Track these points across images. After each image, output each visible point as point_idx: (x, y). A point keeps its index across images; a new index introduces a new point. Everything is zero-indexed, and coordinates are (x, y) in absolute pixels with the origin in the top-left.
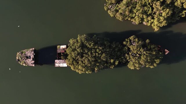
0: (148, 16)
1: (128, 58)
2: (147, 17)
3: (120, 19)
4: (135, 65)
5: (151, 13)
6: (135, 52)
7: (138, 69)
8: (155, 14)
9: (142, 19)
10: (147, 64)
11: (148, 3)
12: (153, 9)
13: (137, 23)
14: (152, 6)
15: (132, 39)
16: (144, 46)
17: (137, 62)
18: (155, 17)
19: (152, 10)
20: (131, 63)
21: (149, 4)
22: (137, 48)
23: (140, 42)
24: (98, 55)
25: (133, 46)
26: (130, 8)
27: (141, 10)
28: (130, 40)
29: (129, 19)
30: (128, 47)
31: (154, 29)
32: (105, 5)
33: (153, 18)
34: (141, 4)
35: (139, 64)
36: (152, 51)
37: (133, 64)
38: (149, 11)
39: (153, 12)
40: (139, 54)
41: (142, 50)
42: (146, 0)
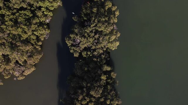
0: (35, 16)
1: (101, 51)
2: (38, 17)
3: (40, 57)
4: (112, 40)
5: (30, 10)
6: (91, 40)
7: (119, 35)
8: (33, 5)
9: (41, 24)
10: (112, 22)
11: (12, 17)
12: (22, 9)
13: (48, 31)
14: (18, 10)
15: (71, 42)
16: (83, 25)
17: (107, 37)
18: (38, 5)
19: (26, 9)
20: (109, 45)
21: (13, 14)
22: (85, 37)
23: (76, 31)
25: (81, 43)
26: (18, 44)
27: (23, 27)
28: (72, 45)
29: (40, 43)
30: (83, 51)
31: (59, 6)
32: (15, 79)
33: (40, 8)
34: (12, 27)
35: (111, 33)
37: (112, 42)
38: (25, 15)
39: (29, 8)
40: (96, 34)
41: (88, 30)
42: (6, 19)
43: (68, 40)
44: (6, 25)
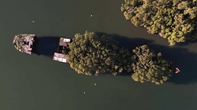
0: (166, 27)
1: (134, 68)
2: (165, 29)
3: (136, 24)
4: (140, 77)
5: (170, 25)
6: (143, 63)
7: (142, 82)
8: (174, 27)
9: (159, 30)
10: (153, 79)
11: (169, 13)
12: (173, 21)
13: (152, 33)
14: (173, 18)
15: (143, 49)
16: (154, 59)
17: (143, 74)
18: (173, 30)
20: (136, 74)
21: (171, 14)
22: (146, 59)
23: (151, 54)
24: (103, 58)
25: (143, 56)
26: (149, 14)
27: (160, 19)
28: (141, 50)
29: (145, 26)
30: (136, 56)
31: (169, 43)
32: (122, 5)
33: (171, 31)
34: (162, 12)
35: (145, 77)
36: (162, 66)
37: (138, 76)
38: (168, 22)
39: (173, 25)
40: (147, 67)
41: (151, 63)
42: (168, 9)
43: (145, 47)
44: (164, 8)
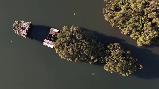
0: (137, 31)
1: (106, 60)
2: (136, 32)
3: (113, 25)
4: (111, 68)
5: (140, 30)
6: (114, 57)
7: (111, 72)
8: (143, 32)
9: (131, 32)
10: (121, 71)
11: (141, 20)
12: (143, 26)
13: (125, 34)
14: (143, 24)
15: (116, 46)
16: (124, 55)
17: (113, 66)
18: (142, 34)
19: (142, 28)
20: (108, 65)
22: (117, 55)
23: (122, 51)
24: (83, 48)
25: (115, 52)
26: (124, 18)
27: (133, 24)
28: (114, 46)
29: (120, 28)
30: (110, 51)
31: (138, 44)
32: (104, 8)
33: (140, 35)
34: (135, 18)
35: (114, 68)
36: (129, 62)
37: (109, 67)
38: (139, 27)
39: (142, 30)
40: (117, 61)
41: (121, 58)
42: (140, 17)
43: (118, 45)
44: (137, 15)
